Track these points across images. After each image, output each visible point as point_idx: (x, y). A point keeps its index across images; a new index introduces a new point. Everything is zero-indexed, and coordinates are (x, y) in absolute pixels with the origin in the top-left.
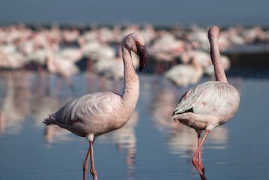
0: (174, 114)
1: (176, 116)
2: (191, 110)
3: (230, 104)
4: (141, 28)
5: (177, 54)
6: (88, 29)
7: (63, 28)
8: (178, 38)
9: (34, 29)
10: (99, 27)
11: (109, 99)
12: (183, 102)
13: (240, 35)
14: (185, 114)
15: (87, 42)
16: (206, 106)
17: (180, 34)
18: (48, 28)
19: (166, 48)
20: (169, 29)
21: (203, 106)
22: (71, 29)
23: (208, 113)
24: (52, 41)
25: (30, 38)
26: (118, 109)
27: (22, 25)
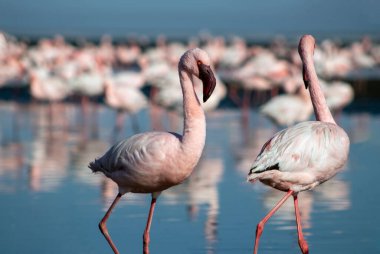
0: (251, 173)
1: (254, 176)
2: (276, 167)
3: (333, 155)
4: (228, 44)
5: (278, 80)
6: (153, 45)
7: (116, 44)
8: (279, 58)
9: (76, 44)
10: (168, 42)
11: (163, 142)
12: (265, 155)
13: (368, 53)
14: (267, 172)
15: (150, 62)
16: (299, 161)
17: (282, 51)
18: (96, 43)
19: (263, 71)
20: (267, 45)
21: (293, 160)
22: (128, 44)
23: (301, 170)
24: (102, 63)
25: (71, 58)
26: (174, 156)
27: (60, 38)
